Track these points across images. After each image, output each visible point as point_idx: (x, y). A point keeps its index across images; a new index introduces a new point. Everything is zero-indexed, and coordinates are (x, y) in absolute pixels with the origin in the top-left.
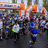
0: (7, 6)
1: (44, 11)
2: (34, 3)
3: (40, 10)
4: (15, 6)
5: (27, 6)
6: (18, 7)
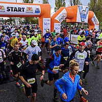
0: (12, 11)
2: (71, 2)
3: (83, 16)
4: (30, 9)
5: (55, 8)
6: (36, 12)
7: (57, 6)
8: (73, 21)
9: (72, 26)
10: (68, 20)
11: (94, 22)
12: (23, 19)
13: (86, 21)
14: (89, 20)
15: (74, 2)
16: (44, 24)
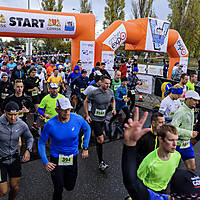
0: (20, 25)
1: (176, 46)
2: (135, 12)
3: (158, 39)
5: (105, 23)
6: (67, 28)
7: (107, 18)
8: (138, 48)
9: (136, 57)
10: (128, 47)
12: (41, 42)
13: (164, 49)
14: (170, 47)
15: (141, 12)
16: (81, 52)
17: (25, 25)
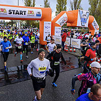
5: (56, 12)
7: (58, 10)
8: (73, 25)
9: (72, 30)
10: (68, 24)
11: (94, 27)
13: (86, 25)
14: (90, 24)
16: (44, 27)
17: (16, 14)
